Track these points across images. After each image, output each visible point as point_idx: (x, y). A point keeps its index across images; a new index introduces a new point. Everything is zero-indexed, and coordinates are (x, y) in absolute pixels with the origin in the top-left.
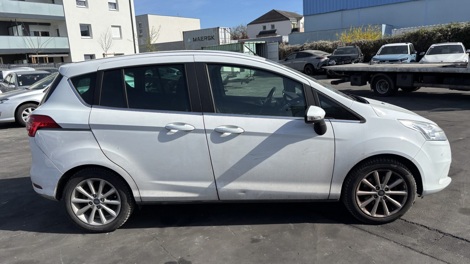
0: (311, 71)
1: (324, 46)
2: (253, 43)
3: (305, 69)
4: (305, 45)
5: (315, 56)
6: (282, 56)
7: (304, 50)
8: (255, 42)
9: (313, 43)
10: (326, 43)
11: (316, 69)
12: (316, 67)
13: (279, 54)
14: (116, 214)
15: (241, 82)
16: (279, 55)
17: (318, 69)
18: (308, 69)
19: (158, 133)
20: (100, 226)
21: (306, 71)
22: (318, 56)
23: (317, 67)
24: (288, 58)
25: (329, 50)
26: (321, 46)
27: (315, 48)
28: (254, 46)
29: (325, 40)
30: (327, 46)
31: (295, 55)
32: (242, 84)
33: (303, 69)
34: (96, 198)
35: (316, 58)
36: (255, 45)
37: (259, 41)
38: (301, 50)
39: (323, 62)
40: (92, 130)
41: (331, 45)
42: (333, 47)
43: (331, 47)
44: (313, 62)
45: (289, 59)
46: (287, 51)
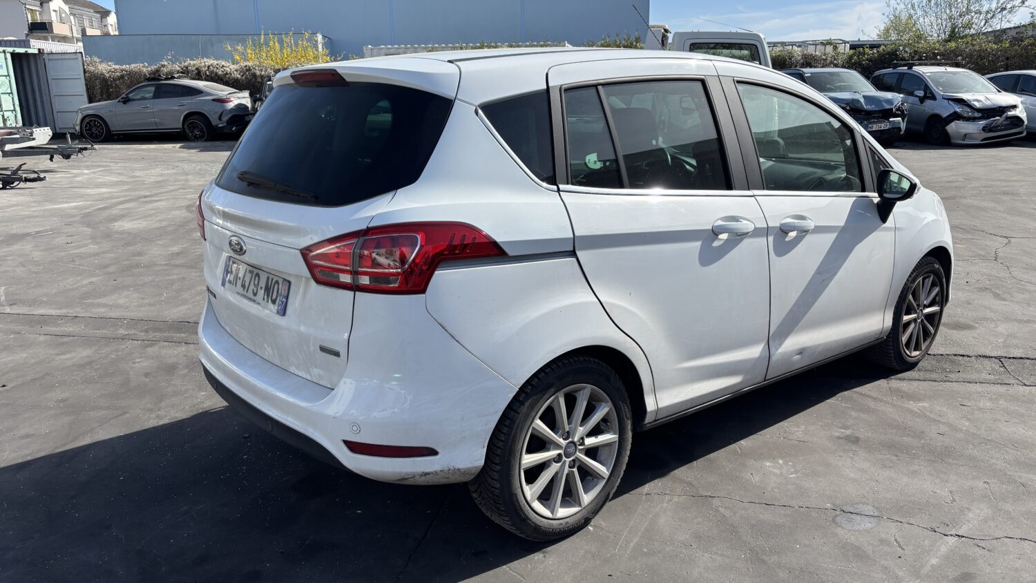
0: (202, 131)
1: (220, 73)
2: (4, 52)
3: (185, 127)
4: (163, 66)
5: (209, 94)
6: (97, 90)
7: (175, 78)
8: (11, 50)
9: (185, 62)
10: (223, 66)
11: (216, 126)
12: (214, 121)
13: (87, 85)
14: (608, 470)
15: (49, 156)
16: (88, 89)
17: (220, 126)
18: (193, 126)
19: (698, 244)
20: (575, 514)
21: (188, 131)
22: (217, 95)
23: (219, 122)
24: (130, 96)
25: (233, 82)
26: (212, 72)
27: (198, 75)
28: (6, 59)
29: (217, 59)
30: (227, 74)
31: (149, 89)
32: (51, 159)
33: (181, 126)
34: (570, 439)
35: (213, 100)
36: (9, 56)
37: (20, 47)
38: (166, 79)
39: (231, 109)
40: (579, 253)
41: (236, 71)
42: (243, 76)
43: (239, 76)
44: (205, 110)
45: (134, 100)
46: (115, 80)
